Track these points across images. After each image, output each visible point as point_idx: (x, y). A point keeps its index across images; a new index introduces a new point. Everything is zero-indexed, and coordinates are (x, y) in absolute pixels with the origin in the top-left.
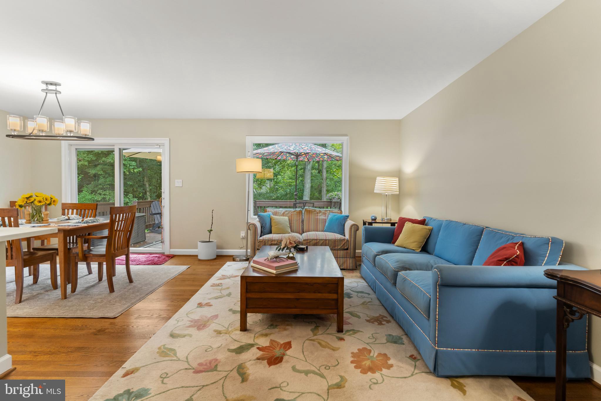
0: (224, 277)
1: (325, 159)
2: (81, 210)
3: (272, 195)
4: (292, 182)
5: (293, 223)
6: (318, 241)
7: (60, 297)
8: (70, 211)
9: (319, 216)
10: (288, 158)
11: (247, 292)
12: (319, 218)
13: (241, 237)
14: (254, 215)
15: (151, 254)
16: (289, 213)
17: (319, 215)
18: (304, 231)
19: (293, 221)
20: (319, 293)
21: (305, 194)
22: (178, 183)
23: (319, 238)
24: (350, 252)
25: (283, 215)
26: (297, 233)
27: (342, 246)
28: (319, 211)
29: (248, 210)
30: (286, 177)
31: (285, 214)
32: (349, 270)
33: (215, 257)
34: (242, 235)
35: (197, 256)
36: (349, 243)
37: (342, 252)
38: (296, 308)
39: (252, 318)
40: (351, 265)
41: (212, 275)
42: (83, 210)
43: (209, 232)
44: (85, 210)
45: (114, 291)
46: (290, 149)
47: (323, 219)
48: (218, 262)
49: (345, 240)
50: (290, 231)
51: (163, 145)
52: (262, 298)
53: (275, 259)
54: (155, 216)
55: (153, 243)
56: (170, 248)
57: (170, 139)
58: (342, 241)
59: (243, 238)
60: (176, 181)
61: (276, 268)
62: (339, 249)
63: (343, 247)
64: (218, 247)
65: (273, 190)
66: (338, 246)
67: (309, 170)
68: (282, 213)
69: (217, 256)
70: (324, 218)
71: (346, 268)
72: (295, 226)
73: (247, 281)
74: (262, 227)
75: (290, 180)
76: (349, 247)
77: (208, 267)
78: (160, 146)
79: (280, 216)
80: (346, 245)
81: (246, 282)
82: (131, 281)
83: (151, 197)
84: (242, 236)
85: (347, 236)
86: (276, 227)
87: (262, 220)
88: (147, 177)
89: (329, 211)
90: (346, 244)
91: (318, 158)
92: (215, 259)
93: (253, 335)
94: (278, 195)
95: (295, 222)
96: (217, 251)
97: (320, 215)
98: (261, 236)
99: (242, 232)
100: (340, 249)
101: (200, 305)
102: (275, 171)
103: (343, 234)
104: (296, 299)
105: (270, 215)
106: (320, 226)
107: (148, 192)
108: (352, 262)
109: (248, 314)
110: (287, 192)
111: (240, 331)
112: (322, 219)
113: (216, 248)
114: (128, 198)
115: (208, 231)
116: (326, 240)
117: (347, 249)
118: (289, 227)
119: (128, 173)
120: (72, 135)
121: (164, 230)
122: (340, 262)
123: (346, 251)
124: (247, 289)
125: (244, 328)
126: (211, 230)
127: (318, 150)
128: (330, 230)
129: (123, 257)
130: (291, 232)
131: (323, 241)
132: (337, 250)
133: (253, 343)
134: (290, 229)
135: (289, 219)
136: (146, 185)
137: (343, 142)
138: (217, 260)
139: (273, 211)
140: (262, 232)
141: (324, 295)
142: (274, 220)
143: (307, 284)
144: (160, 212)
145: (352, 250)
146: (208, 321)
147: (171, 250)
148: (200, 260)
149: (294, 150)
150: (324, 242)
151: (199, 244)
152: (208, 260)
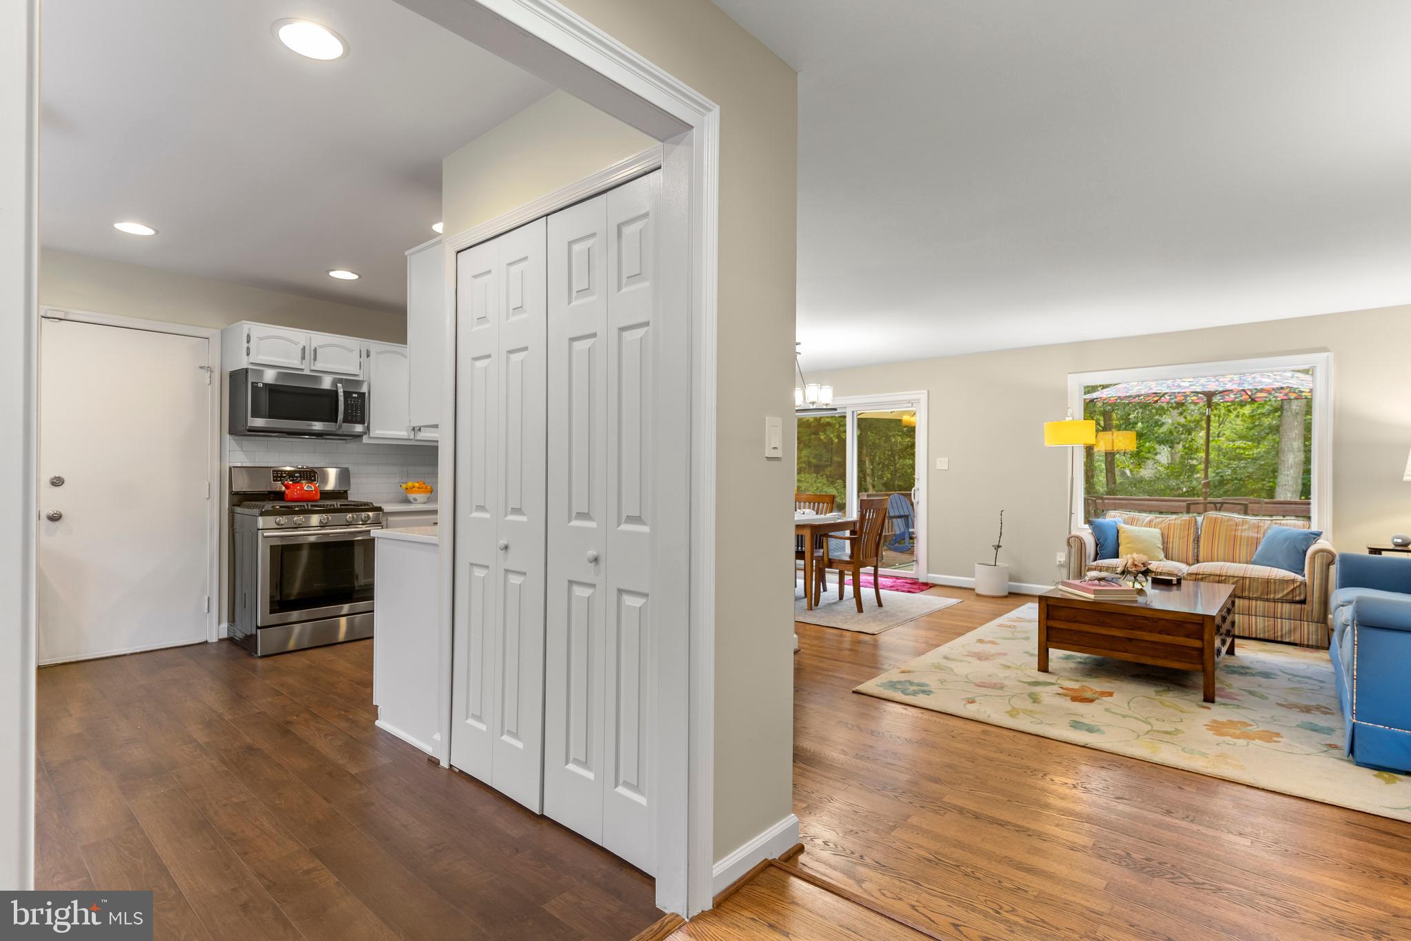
0: (1020, 620)
1: (1304, 394)
2: (814, 503)
3: (1173, 483)
4: (1244, 449)
5: (1173, 542)
6: (1224, 578)
7: (806, 608)
8: (802, 503)
9: (1242, 532)
10: (1188, 398)
11: (1048, 618)
12: (1239, 534)
13: (1058, 563)
14: (1085, 523)
15: (898, 578)
16: (1162, 521)
17: (1242, 530)
18: (1201, 558)
19: (1173, 538)
20: (1169, 634)
21: (1284, 483)
22: (942, 463)
23: (1227, 572)
24: (1309, 609)
25: (1149, 524)
26: (1182, 562)
27: (1288, 594)
28: (1243, 522)
29: (1071, 513)
30: (1228, 433)
31: (1154, 523)
32: (1308, 646)
33: (1007, 594)
34: (1060, 559)
35: (974, 589)
36: (1309, 589)
37: (1287, 607)
38: (1126, 652)
39: (1055, 654)
40: (1314, 637)
41: (1000, 615)
42: (816, 504)
43: (995, 549)
44: (819, 504)
45: (862, 612)
46: (1182, 384)
47: (1252, 538)
48: (1011, 601)
49: (1296, 582)
50: (1162, 555)
51: (918, 401)
52: (1071, 630)
53: (1096, 581)
54: (894, 520)
55: (895, 565)
56: (928, 572)
57: (928, 391)
58: (1287, 583)
59: (1061, 566)
60: (939, 460)
61: (1095, 592)
62: (1278, 599)
63: (1290, 597)
64: (1012, 578)
65: (1182, 469)
66: (1275, 593)
67: (1297, 413)
68: (1146, 521)
69: (1010, 593)
70: (1256, 535)
71: (1298, 642)
72: (1176, 545)
73: (1049, 603)
74: (1097, 545)
75: (1239, 443)
76: (1308, 599)
77: (993, 605)
78: (912, 404)
79: (1142, 526)
80: (1298, 592)
81: (1048, 605)
82: (880, 605)
83: (874, 487)
84: (1060, 562)
85: (1307, 578)
86: (1129, 548)
87: (1098, 532)
88: (867, 447)
89: (1269, 522)
90: (1298, 589)
91: (1280, 393)
92: (1006, 597)
93: (1057, 677)
94: (1195, 483)
95: (1176, 540)
96: (1010, 585)
97: (1245, 530)
98: (1095, 559)
99: (1059, 554)
100: (1282, 601)
101: (980, 641)
102: (1185, 418)
103: (1300, 571)
104: (1128, 638)
105: (1116, 524)
106: (1243, 552)
107: (869, 475)
108: (1317, 630)
109: (1051, 650)
110: (1222, 476)
111: (1039, 670)
112: (1248, 538)
113: (1007, 579)
114: (835, 487)
115: (993, 546)
116: (1243, 578)
117: (1303, 602)
118: (1159, 548)
119: (836, 441)
120: (814, 407)
121: (918, 540)
122: (1282, 626)
123: (1298, 606)
124: (1048, 614)
125: (1044, 667)
126: (999, 546)
127: (1260, 382)
128: (1265, 561)
129: (870, 569)
130: (1165, 559)
131: (1236, 579)
132: (1275, 601)
133: (1055, 682)
134: (1162, 552)
135: (1163, 535)
136: (865, 462)
137: (1315, 367)
138: (1009, 599)
139: (1126, 517)
140: (1097, 554)
141: (1178, 638)
142: (1124, 532)
143: (1146, 618)
144: (907, 513)
145: (1316, 606)
146: (992, 656)
147: (929, 575)
148: (978, 595)
149: (1190, 385)
150: (1239, 580)
151: (977, 567)
152: (993, 597)
